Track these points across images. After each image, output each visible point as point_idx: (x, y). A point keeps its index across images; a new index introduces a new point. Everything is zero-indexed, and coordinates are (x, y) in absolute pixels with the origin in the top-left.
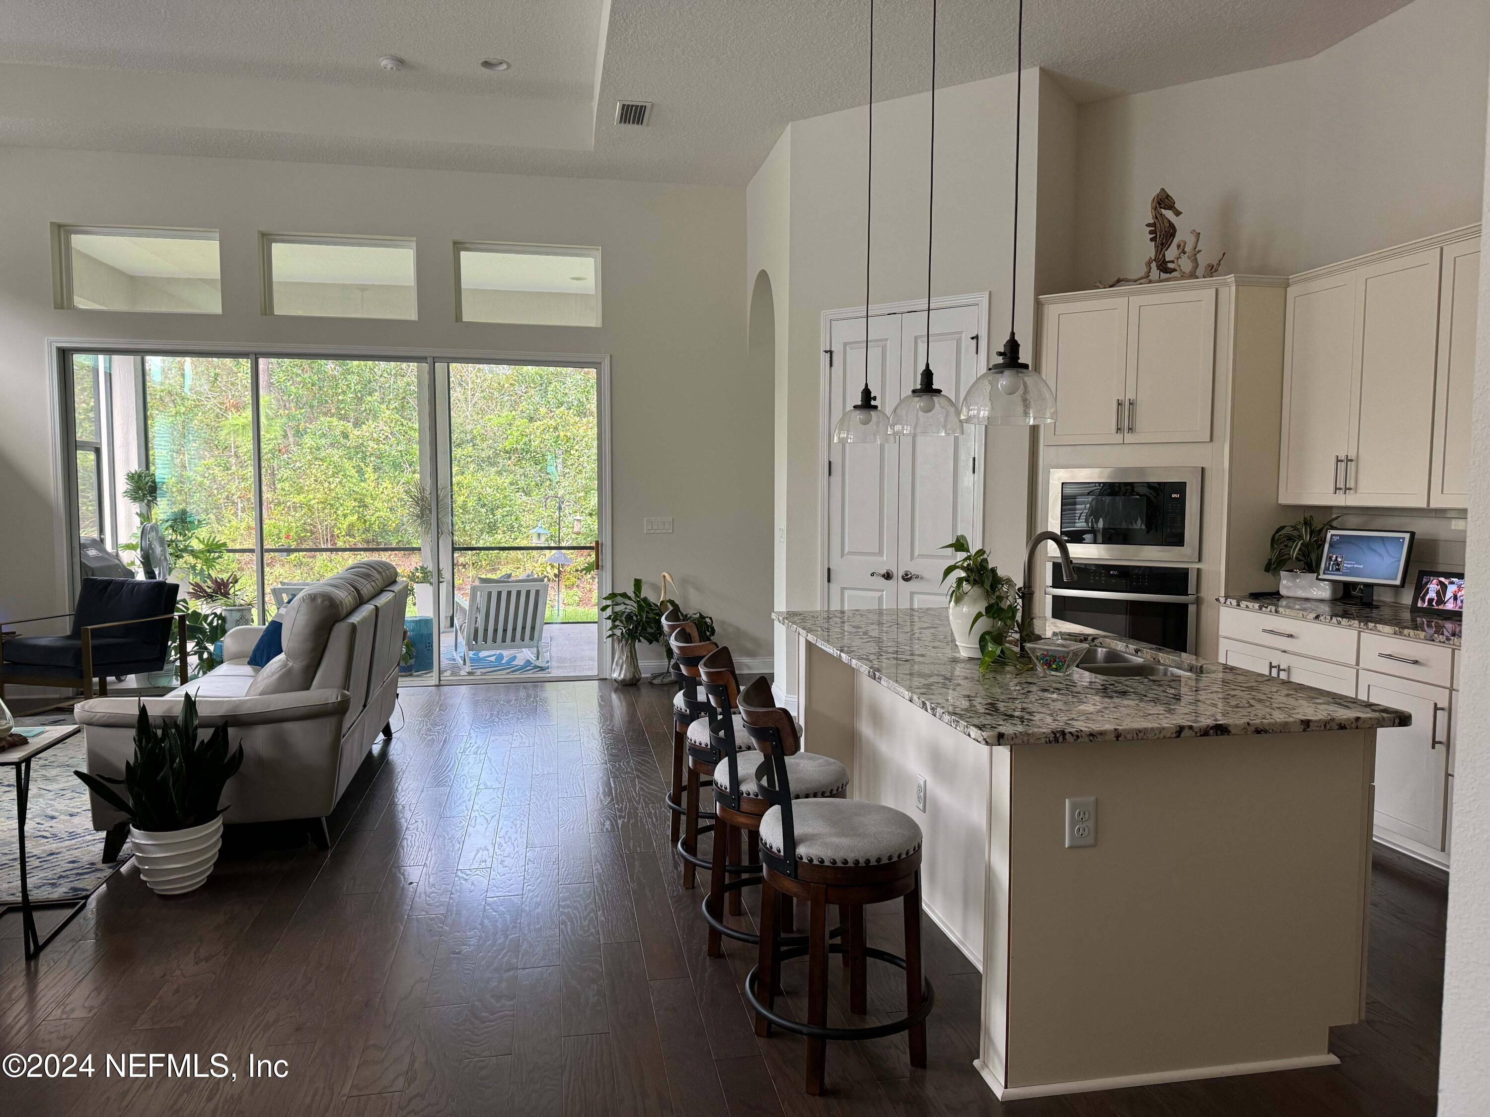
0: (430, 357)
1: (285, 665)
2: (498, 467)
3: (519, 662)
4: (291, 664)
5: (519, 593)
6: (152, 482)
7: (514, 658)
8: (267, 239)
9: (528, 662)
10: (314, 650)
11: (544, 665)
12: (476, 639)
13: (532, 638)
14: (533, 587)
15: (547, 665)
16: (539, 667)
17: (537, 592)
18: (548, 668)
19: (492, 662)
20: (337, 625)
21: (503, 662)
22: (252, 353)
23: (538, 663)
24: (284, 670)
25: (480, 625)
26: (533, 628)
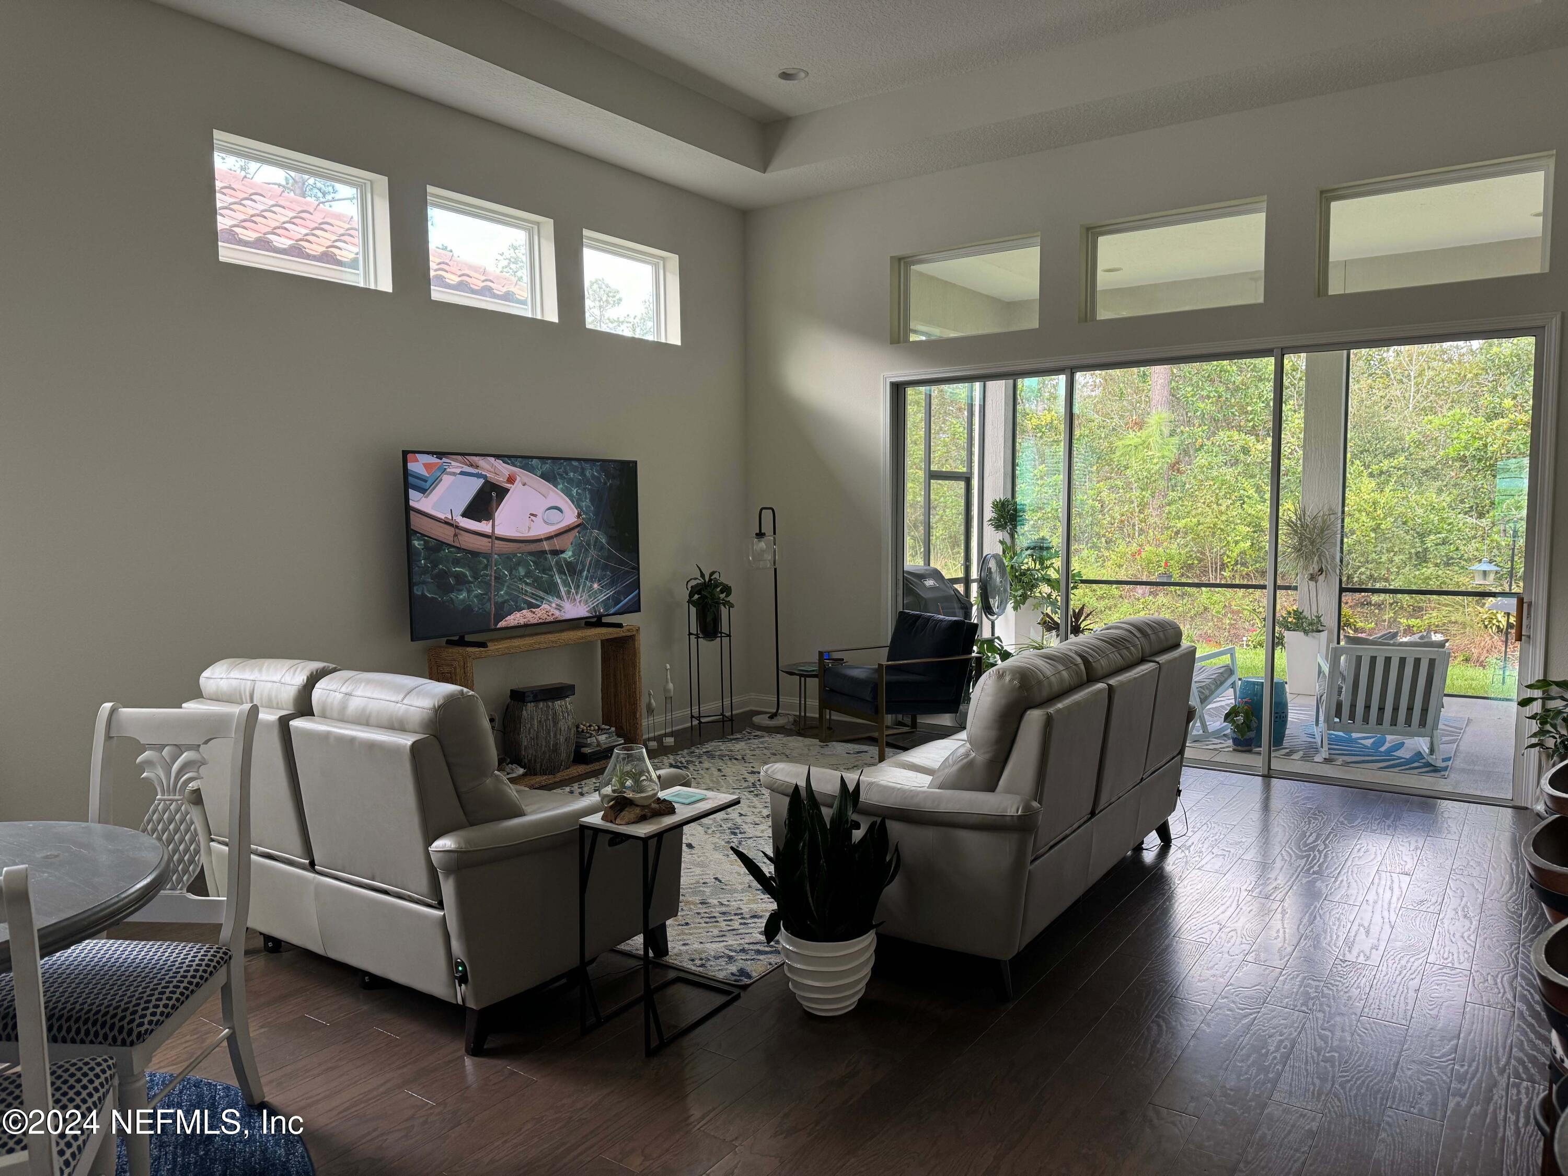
0: (1277, 348)
1: (967, 755)
2: (1443, 481)
3: (1404, 753)
4: (974, 754)
5: (1403, 661)
6: (1013, 510)
7: (1401, 745)
8: (1092, 233)
9: (1419, 755)
10: (999, 741)
11: (1440, 764)
12: (1338, 714)
13: (1423, 723)
14: (1425, 655)
15: (1444, 764)
16: (1432, 765)
17: (1432, 662)
18: (1446, 769)
19: (1366, 747)
20: (1028, 712)
21: (1382, 749)
22: (1067, 368)
23: (1431, 759)
24: (965, 761)
25: (1345, 697)
26: (1425, 710)
